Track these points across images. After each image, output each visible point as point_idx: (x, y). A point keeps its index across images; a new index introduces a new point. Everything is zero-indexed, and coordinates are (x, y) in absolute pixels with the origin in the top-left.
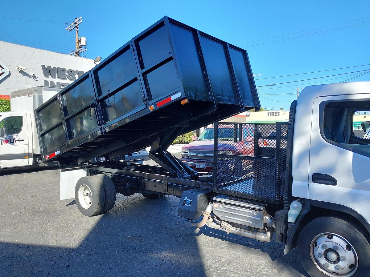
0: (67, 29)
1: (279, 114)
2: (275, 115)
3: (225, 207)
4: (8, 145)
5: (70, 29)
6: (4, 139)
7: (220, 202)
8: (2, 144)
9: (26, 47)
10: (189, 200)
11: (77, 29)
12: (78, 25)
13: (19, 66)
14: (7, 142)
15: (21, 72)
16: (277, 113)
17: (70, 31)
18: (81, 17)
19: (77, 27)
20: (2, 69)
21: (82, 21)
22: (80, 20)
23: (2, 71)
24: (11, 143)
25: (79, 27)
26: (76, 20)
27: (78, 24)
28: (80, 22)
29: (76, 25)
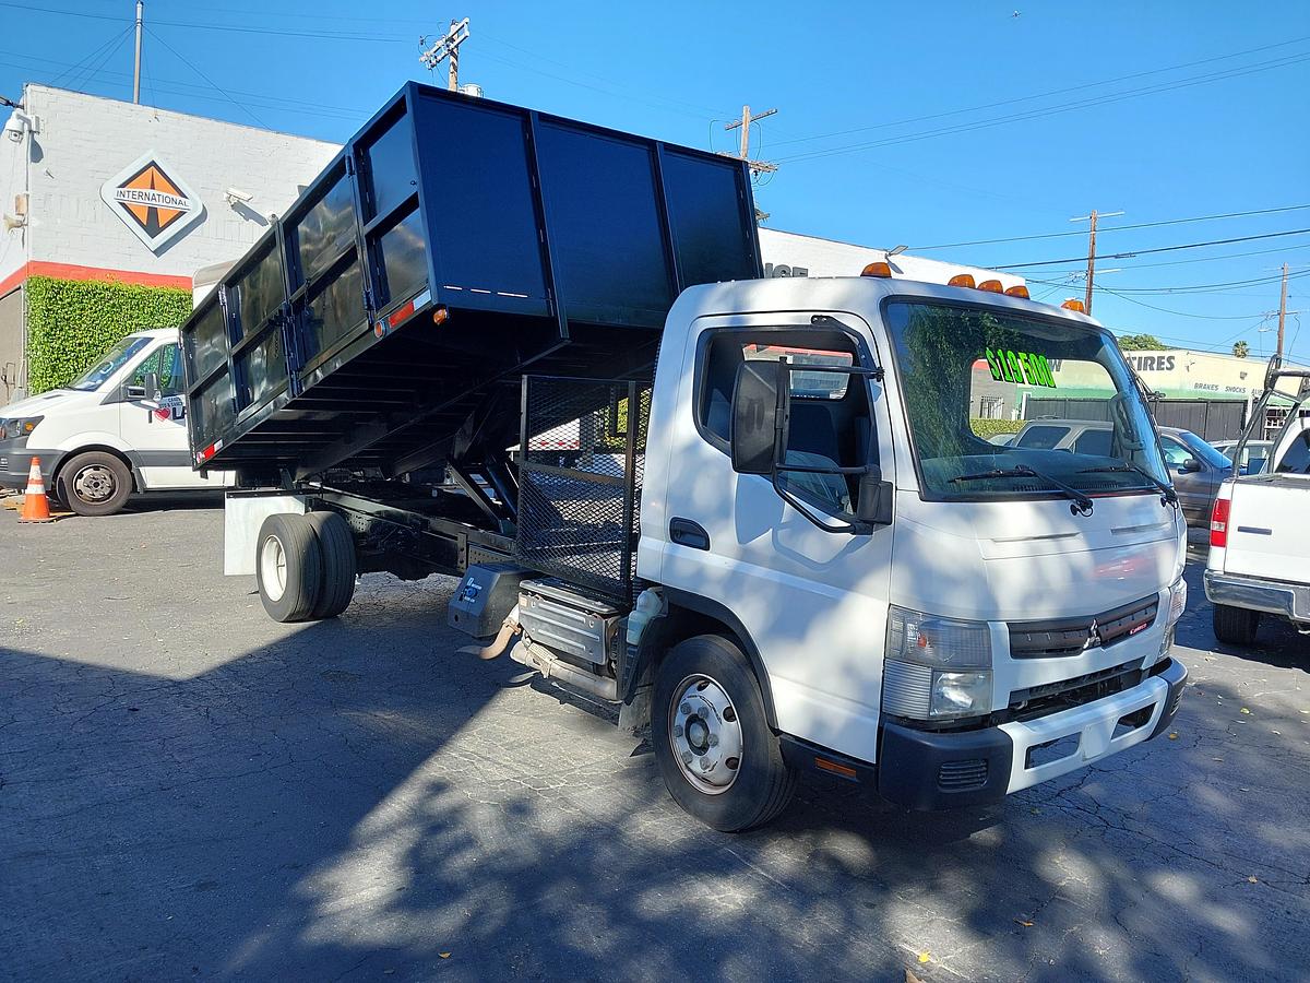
0: (423, 59)
1: (1170, 363)
2: (1155, 366)
3: (541, 605)
4: (168, 422)
5: (434, 62)
6: (156, 406)
7: (534, 593)
8: (151, 421)
9: (253, 130)
10: (476, 587)
11: (452, 59)
12: (457, 46)
13: (232, 191)
14: (164, 414)
15: (238, 207)
16: (1165, 361)
17: (433, 66)
18: (467, 20)
19: (452, 53)
20: (183, 199)
21: (467, 33)
22: (462, 29)
23: (180, 206)
24: (175, 418)
25: (460, 52)
26: (454, 29)
27: (455, 43)
28: (463, 37)
29: (452, 46)
